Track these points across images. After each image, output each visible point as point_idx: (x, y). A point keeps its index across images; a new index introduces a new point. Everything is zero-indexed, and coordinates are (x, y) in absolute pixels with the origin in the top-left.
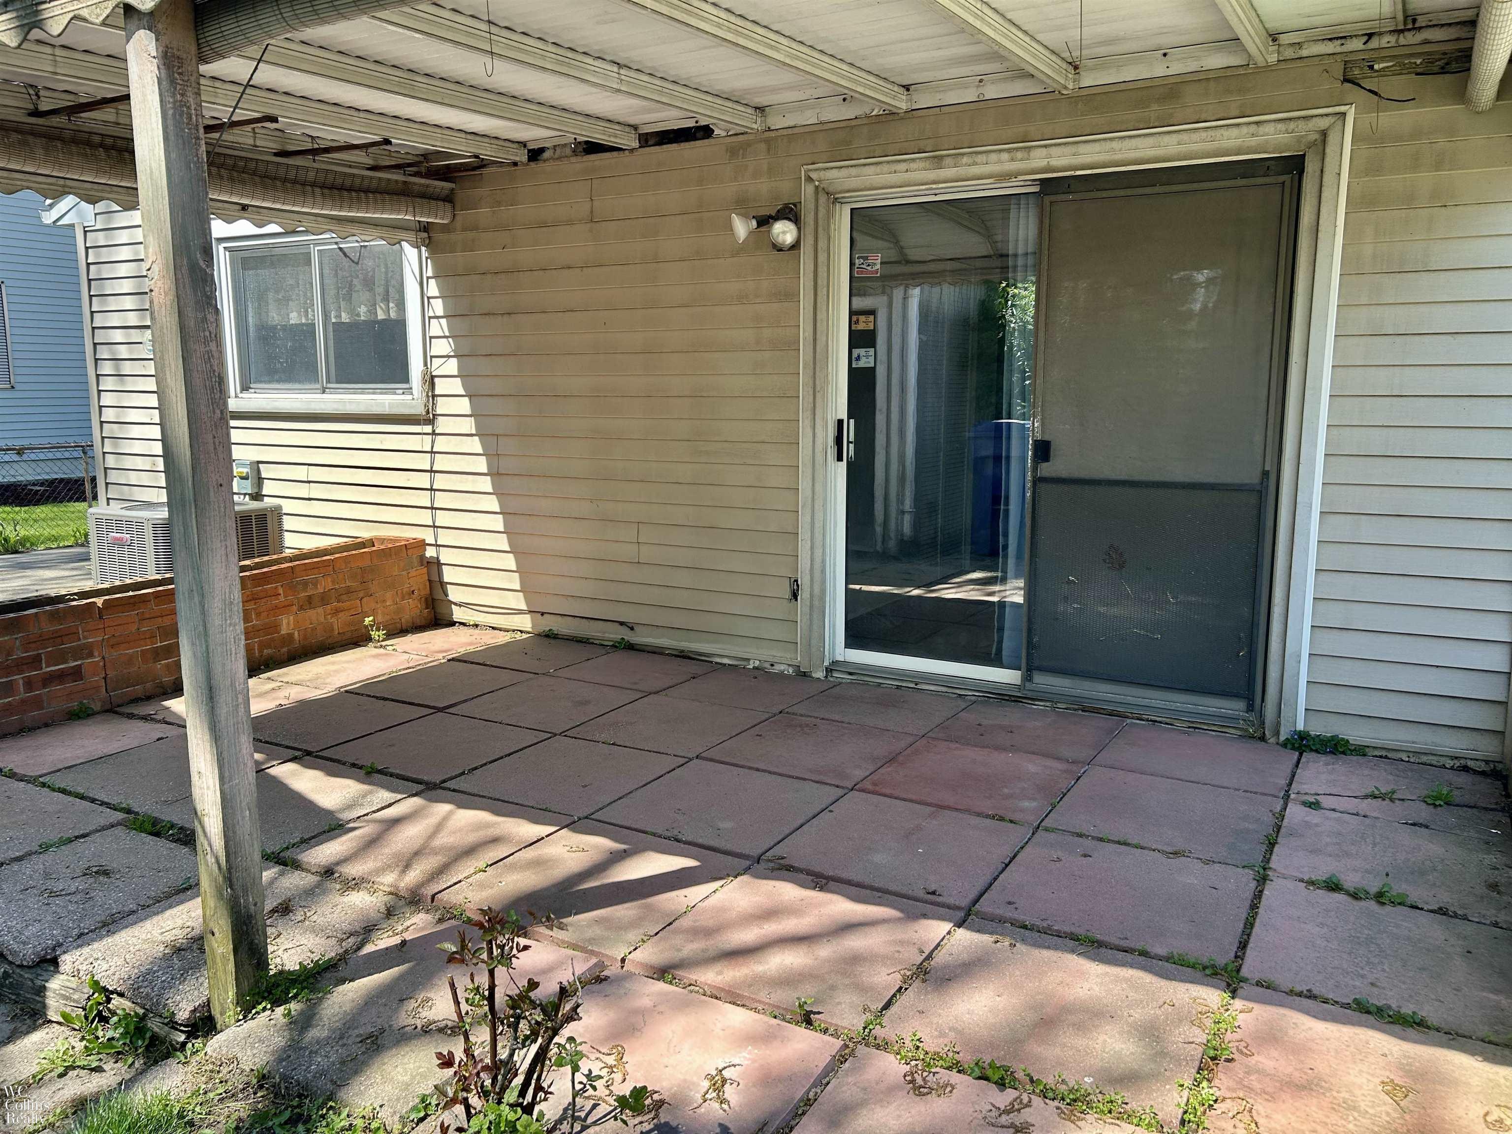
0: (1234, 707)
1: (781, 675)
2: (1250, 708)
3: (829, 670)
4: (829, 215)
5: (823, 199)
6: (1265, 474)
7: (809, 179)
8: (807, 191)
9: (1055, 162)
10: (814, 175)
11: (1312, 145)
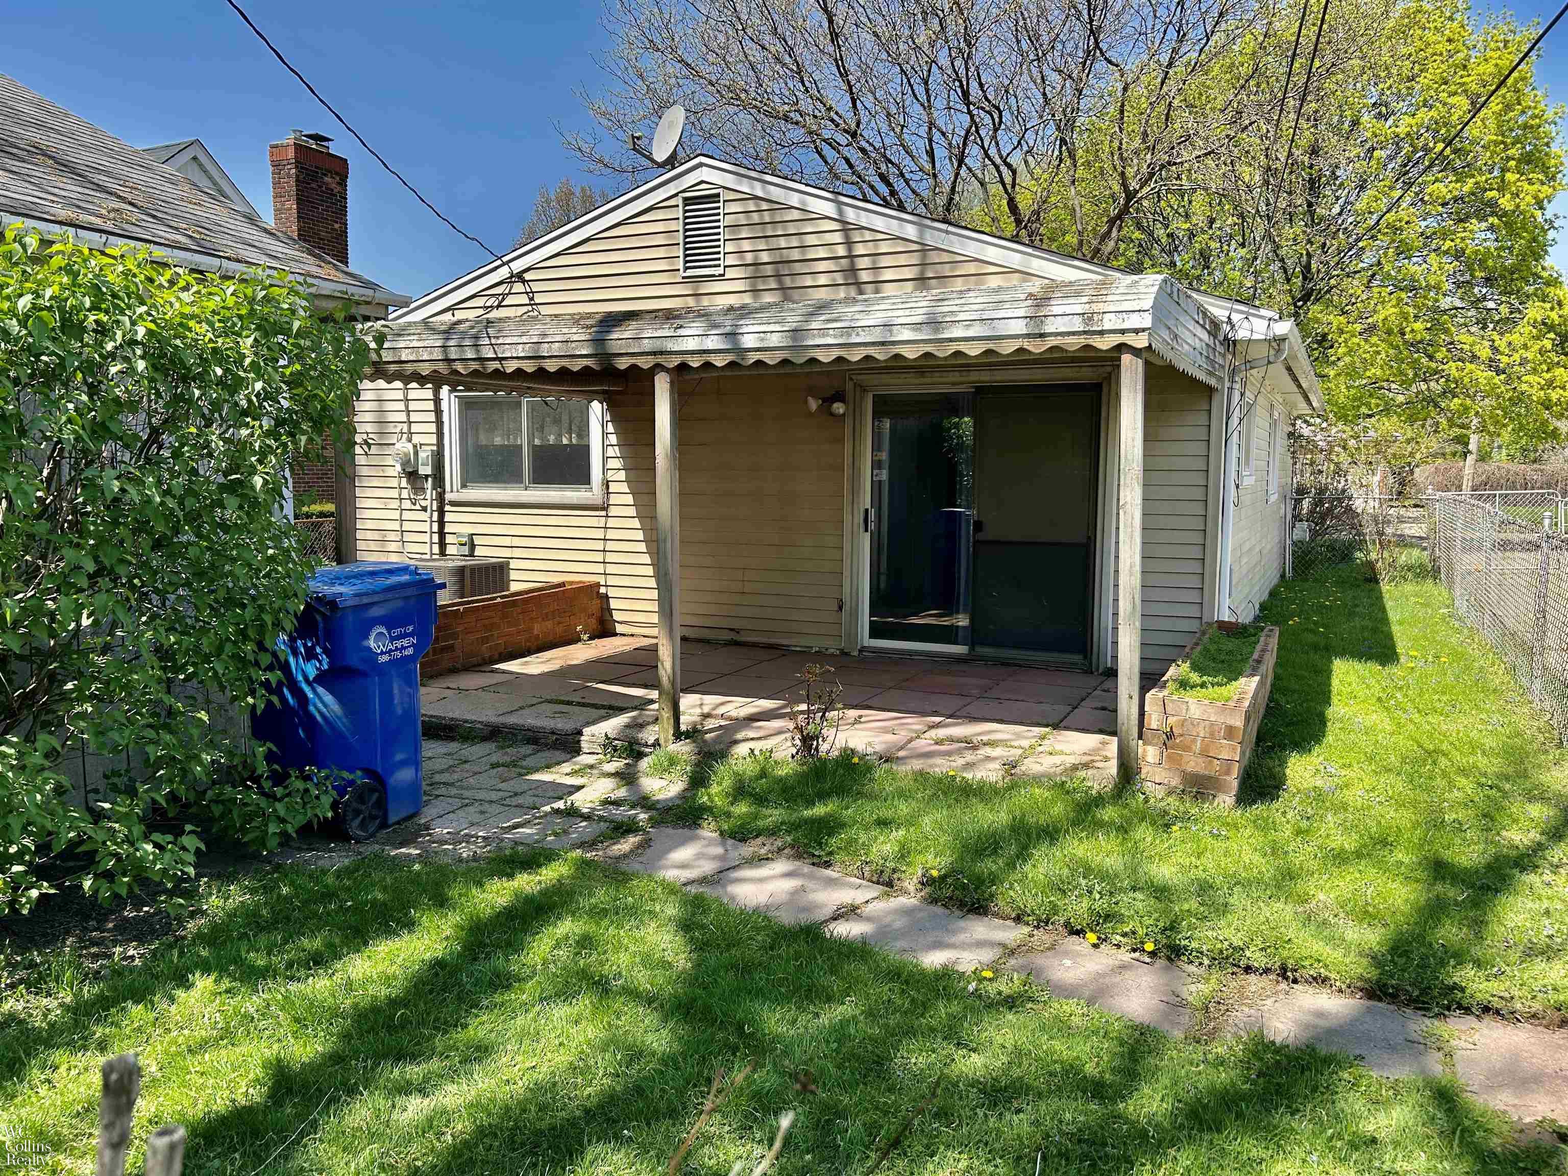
0: (1077, 658)
1: (832, 655)
2: (1085, 657)
3: (860, 651)
4: (862, 398)
5: (858, 389)
6: (1089, 538)
7: (851, 379)
8: (849, 386)
9: (982, 378)
10: (854, 377)
11: (1105, 378)
